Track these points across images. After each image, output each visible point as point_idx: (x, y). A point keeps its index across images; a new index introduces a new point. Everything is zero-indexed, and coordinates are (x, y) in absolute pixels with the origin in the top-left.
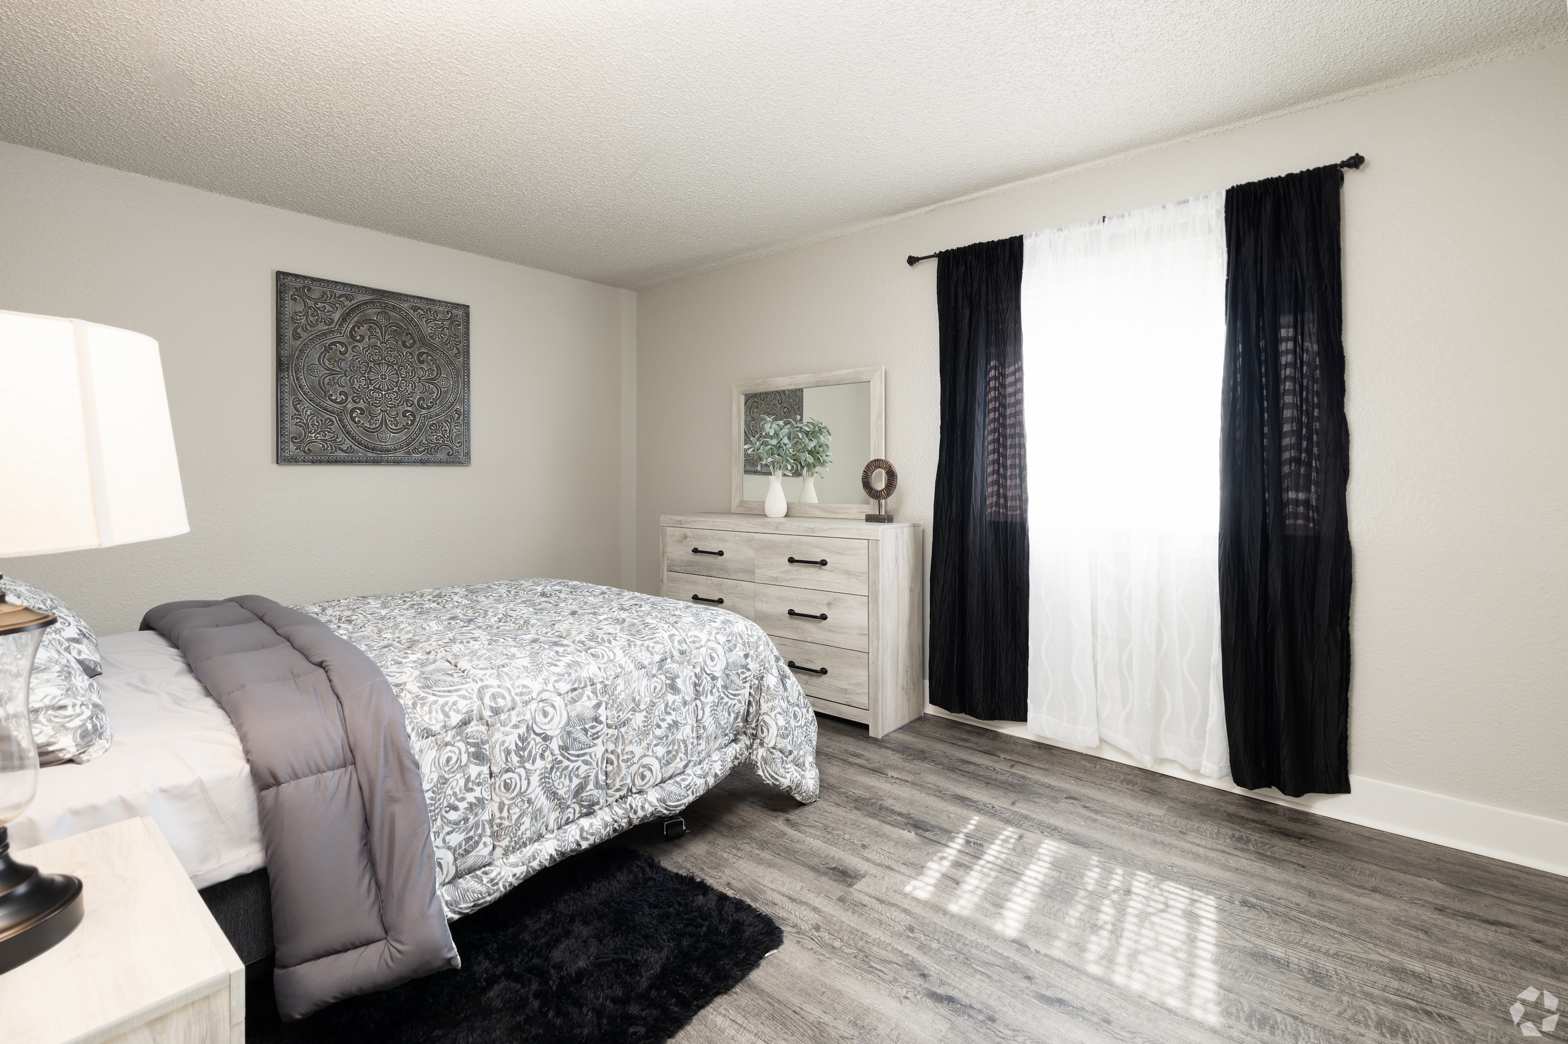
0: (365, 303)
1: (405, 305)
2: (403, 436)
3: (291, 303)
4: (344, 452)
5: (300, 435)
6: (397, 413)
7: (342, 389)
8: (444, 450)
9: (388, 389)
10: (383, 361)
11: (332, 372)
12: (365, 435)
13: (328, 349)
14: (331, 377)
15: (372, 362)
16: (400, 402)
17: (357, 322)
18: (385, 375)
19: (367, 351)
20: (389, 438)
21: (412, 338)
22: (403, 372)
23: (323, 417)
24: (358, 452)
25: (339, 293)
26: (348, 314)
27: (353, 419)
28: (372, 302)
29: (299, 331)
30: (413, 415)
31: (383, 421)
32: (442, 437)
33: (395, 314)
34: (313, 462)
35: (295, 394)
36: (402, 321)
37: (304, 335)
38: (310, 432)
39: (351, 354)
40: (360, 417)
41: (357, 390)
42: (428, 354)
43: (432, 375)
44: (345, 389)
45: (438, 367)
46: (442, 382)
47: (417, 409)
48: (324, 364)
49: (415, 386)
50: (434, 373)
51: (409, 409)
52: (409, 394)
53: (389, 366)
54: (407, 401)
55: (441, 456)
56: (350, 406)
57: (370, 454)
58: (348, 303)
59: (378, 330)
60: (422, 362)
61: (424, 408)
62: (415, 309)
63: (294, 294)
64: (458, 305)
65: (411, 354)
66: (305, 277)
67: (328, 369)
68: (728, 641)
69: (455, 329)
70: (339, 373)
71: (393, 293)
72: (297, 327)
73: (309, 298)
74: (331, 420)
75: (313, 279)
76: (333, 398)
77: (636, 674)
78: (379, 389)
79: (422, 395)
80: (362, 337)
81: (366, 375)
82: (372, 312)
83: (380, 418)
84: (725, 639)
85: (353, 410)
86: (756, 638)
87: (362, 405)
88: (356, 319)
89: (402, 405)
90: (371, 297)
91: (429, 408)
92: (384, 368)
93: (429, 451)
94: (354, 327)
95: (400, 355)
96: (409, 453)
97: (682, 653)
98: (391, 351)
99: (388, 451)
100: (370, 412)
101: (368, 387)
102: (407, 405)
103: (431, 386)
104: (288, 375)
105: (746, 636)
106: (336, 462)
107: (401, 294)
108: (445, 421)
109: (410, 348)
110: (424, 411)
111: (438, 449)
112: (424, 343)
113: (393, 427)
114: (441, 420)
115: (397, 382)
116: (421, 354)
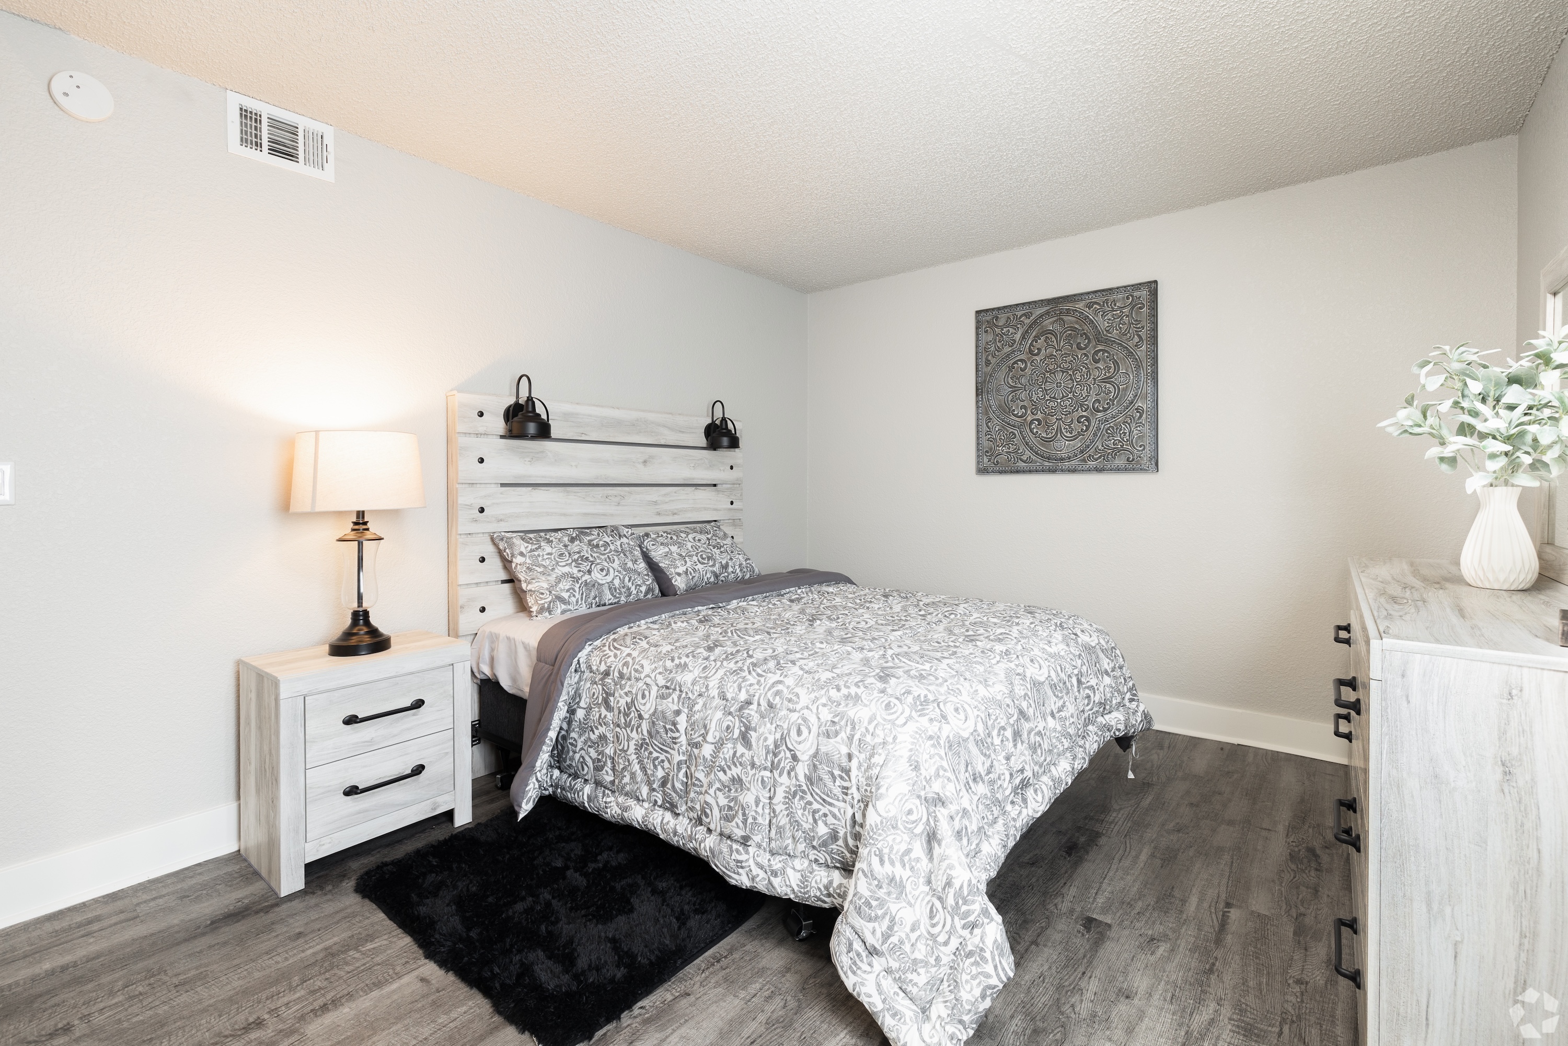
0: (1041, 316)
1: (1080, 305)
2: (1078, 443)
3: (984, 335)
4: (1024, 462)
5: (991, 449)
6: (1072, 420)
7: (1022, 403)
8: (1123, 456)
9: (1063, 397)
10: (1059, 369)
11: (1014, 389)
12: (1043, 445)
13: (1011, 368)
14: (1013, 394)
15: (1048, 372)
16: (1075, 408)
17: (1035, 337)
18: (1060, 383)
19: (1043, 363)
20: (1064, 447)
21: (1087, 338)
22: (1078, 376)
23: (1008, 431)
24: (1036, 462)
25: (1019, 314)
26: (1027, 332)
27: (1031, 431)
28: (1047, 313)
29: (990, 358)
30: (1088, 420)
31: (1059, 430)
32: (1120, 442)
33: (1070, 318)
34: (1001, 472)
35: (987, 413)
36: (1077, 323)
37: (993, 361)
38: (998, 446)
39: (1030, 368)
40: (1038, 428)
41: (1035, 402)
42: (1104, 351)
43: (1109, 373)
44: (1025, 403)
45: (1116, 363)
46: (1120, 379)
47: (1092, 413)
48: (1008, 383)
49: (1090, 388)
50: (1112, 370)
51: (1084, 414)
52: (1084, 398)
53: (1063, 372)
54: (1082, 405)
55: (1120, 462)
56: (1029, 419)
57: (1047, 464)
58: (1027, 321)
59: (1054, 339)
60: (1097, 361)
61: (1099, 411)
62: (1089, 306)
63: (986, 328)
64: (1140, 284)
65: (1086, 355)
66: (993, 309)
67: (1012, 387)
68: (833, 722)
69: (1136, 314)
70: (1020, 389)
71: (1068, 296)
72: (988, 355)
73: (997, 326)
74: (1014, 434)
75: (999, 309)
76: (1016, 413)
77: (717, 701)
78: (1054, 398)
79: (1098, 397)
80: (1039, 349)
81: (1043, 386)
82: (1048, 324)
83: (1055, 427)
84: (830, 717)
85: (1031, 423)
86: (879, 740)
87: (1039, 416)
88: (1034, 334)
89: (1077, 411)
90: (1048, 308)
91: (1105, 410)
92: (1059, 376)
93: (1105, 457)
94: (1032, 341)
95: (1075, 359)
96: (1084, 460)
97: (771, 705)
98: (1066, 357)
99: (1062, 459)
100: (1046, 422)
101: (1045, 397)
102: (1082, 410)
103: (1108, 385)
104: (982, 398)
105: (863, 730)
106: (1018, 472)
107: (1075, 295)
108: (1124, 423)
109: (1084, 349)
110: (1100, 415)
111: (1116, 454)
112: (1099, 339)
113: (1069, 435)
114: (1119, 422)
115: (1071, 388)
116: (1097, 352)
